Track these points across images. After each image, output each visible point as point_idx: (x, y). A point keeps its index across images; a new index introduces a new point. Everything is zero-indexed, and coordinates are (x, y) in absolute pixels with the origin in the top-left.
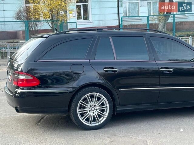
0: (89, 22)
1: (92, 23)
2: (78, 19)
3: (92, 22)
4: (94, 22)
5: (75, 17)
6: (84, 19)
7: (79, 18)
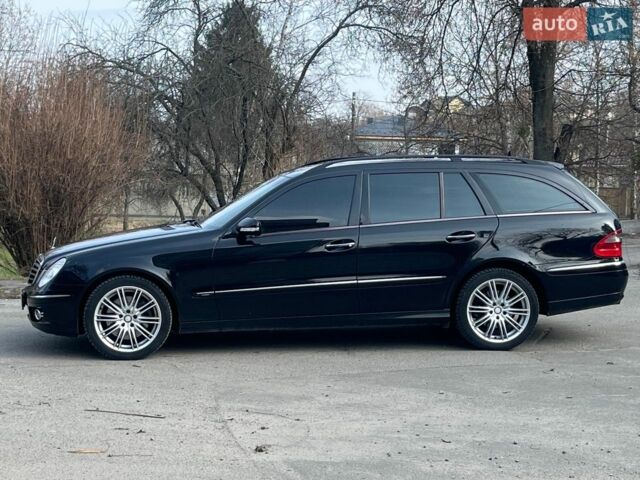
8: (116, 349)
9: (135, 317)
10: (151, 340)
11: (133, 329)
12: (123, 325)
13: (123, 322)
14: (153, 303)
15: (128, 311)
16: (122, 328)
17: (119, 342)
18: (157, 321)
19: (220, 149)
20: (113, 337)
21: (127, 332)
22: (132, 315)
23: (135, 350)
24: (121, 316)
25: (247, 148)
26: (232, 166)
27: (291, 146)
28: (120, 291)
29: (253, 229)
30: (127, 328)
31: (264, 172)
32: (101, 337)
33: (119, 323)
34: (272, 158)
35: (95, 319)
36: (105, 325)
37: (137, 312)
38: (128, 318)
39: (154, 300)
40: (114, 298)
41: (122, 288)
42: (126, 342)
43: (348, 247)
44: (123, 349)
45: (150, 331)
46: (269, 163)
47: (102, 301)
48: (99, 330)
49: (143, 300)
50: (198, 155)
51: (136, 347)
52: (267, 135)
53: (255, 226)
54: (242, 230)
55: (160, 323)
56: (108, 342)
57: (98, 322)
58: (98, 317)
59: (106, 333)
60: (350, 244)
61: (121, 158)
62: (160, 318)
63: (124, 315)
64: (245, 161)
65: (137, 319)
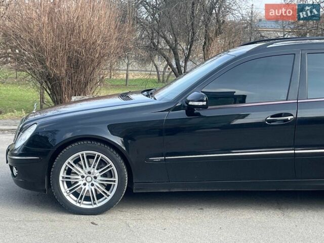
8: (78, 205)
9: (95, 178)
10: (109, 198)
11: (93, 188)
12: (85, 184)
13: (84, 182)
14: (111, 166)
15: (89, 173)
16: (83, 187)
17: (81, 199)
18: (114, 181)
19: (178, 34)
20: (76, 194)
21: (88, 191)
22: (92, 176)
23: (95, 206)
24: (83, 177)
25: (194, 33)
26: (185, 44)
27: (221, 33)
28: (82, 155)
29: (201, 104)
30: (88, 187)
31: (204, 48)
32: (65, 194)
33: (81, 182)
34: (209, 40)
35: (61, 178)
36: (69, 184)
37: (97, 173)
38: (89, 179)
39: (111, 163)
40: (77, 161)
41: (84, 152)
42: (87, 199)
43: (287, 120)
44: (85, 205)
45: (108, 190)
46: (207, 42)
47: (66, 163)
48: (64, 188)
49: (103, 163)
50: (165, 38)
51: (95, 204)
52: (206, 26)
53: (203, 101)
54: (191, 103)
55: (116, 184)
56: (71, 199)
57: (63, 181)
58: (63, 177)
59: (70, 191)
60: (289, 118)
61: (116, 39)
62: (117, 179)
63: (85, 176)
64: (192, 41)
65: (97, 180)
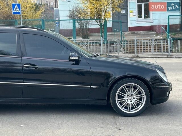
0: (150, 20)
1: (153, 22)
2: (138, 18)
3: (152, 20)
4: (154, 20)
5: (135, 16)
6: (144, 18)
7: (140, 16)
